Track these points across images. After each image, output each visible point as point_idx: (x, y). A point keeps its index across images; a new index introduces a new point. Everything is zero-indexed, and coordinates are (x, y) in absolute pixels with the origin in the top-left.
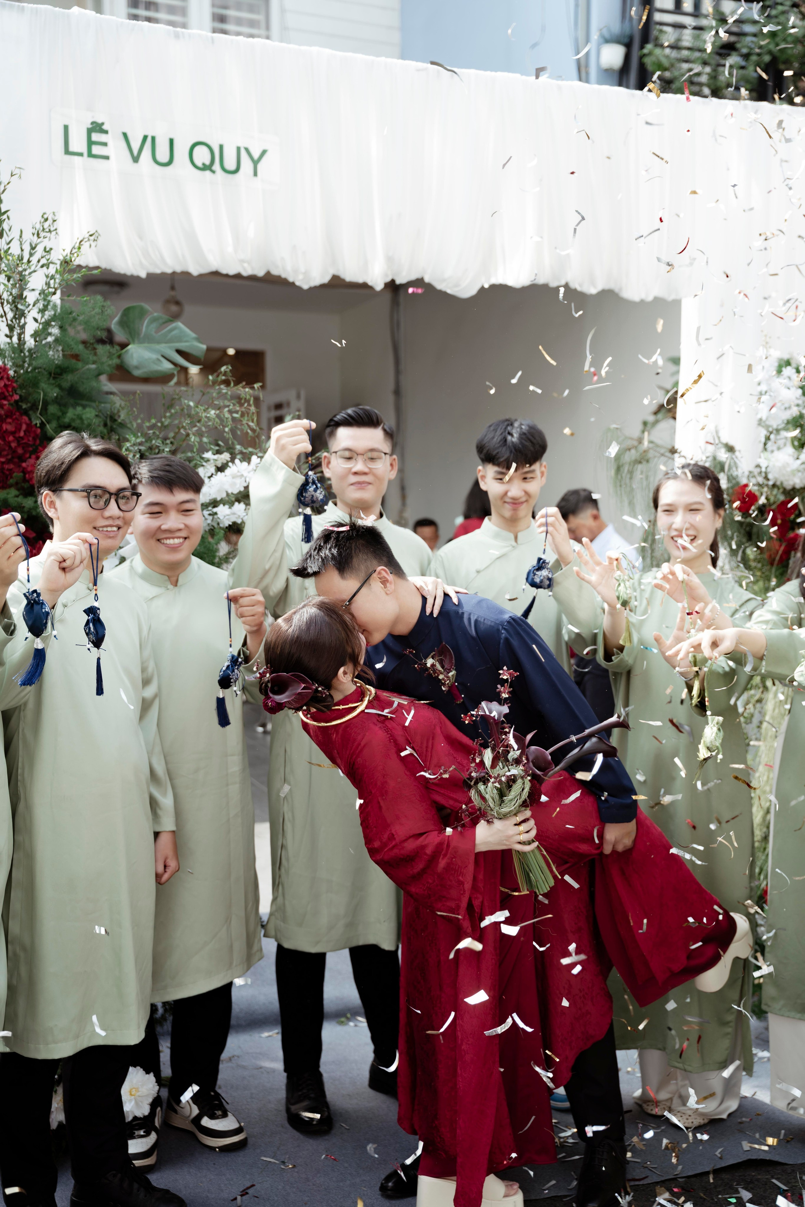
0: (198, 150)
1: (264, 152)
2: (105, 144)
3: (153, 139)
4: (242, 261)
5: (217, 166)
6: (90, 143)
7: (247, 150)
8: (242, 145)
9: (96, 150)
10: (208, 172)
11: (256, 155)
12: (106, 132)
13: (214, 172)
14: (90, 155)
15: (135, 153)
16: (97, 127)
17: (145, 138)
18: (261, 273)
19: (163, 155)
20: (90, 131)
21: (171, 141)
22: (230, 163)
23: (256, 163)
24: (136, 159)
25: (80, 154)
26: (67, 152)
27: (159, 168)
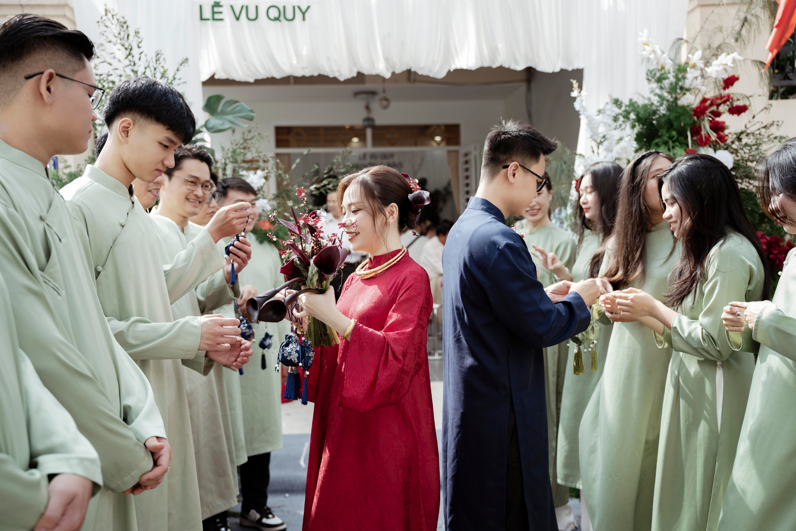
0: (271, 10)
1: (308, 7)
2: (221, 13)
3: (247, 7)
4: (303, 68)
5: (282, 18)
6: (214, 13)
7: (299, 7)
8: (296, 4)
9: (217, 16)
10: (277, 22)
11: (304, 9)
12: (221, 6)
13: (280, 21)
14: (214, 19)
15: (237, 14)
17: (243, 7)
18: (315, 74)
19: (252, 15)
20: (213, 7)
21: (257, 7)
22: (289, 15)
23: (304, 14)
24: (238, 19)
25: (208, 19)
26: (202, 19)
27: (252, 22)
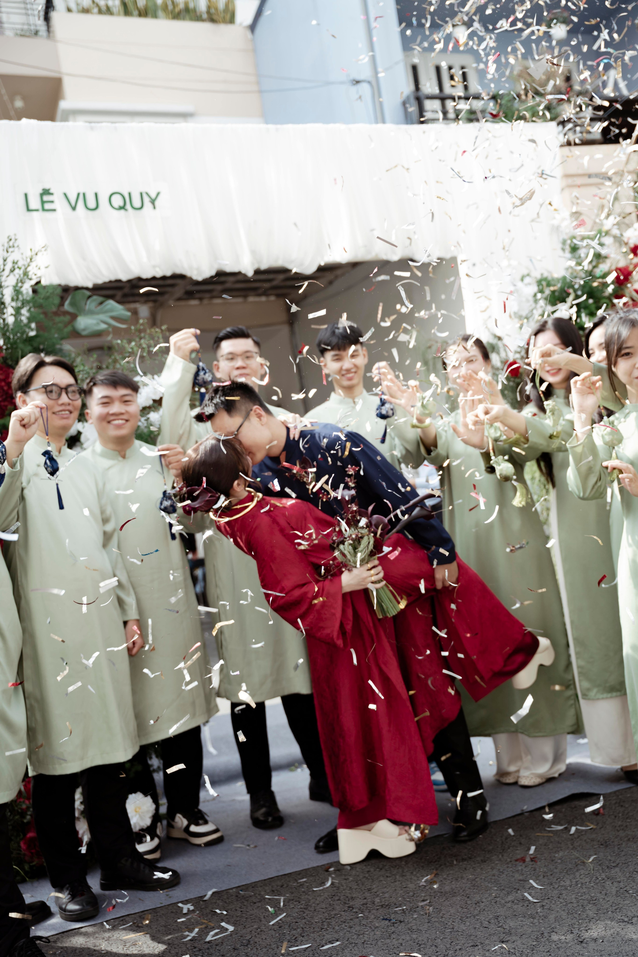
0: (114, 198)
1: (158, 194)
2: (52, 202)
3: (84, 194)
4: (154, 267)
5: (128, 206)
6: (43, 202)
7: (147, 194)
8: (143, 190)
9: (47, 206)
10: (122, 211)
11: (153, 196)
12: (52, 194)
13: (126, 210)
14: (44, 210)
15: (73, 203)
16: (46, 192)
17: (79, 194)
18: (169, 274)
19: (92, 203)
20: (42, 195)
21: (96, 195)
22: (137, 203)
23: (153, 202)
24: (74, 208)
25: (37, 210)
26: (28, 210)
27: (90, 212)
